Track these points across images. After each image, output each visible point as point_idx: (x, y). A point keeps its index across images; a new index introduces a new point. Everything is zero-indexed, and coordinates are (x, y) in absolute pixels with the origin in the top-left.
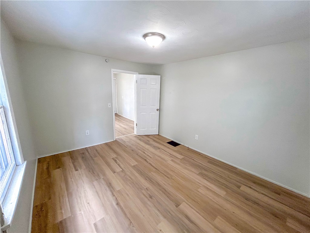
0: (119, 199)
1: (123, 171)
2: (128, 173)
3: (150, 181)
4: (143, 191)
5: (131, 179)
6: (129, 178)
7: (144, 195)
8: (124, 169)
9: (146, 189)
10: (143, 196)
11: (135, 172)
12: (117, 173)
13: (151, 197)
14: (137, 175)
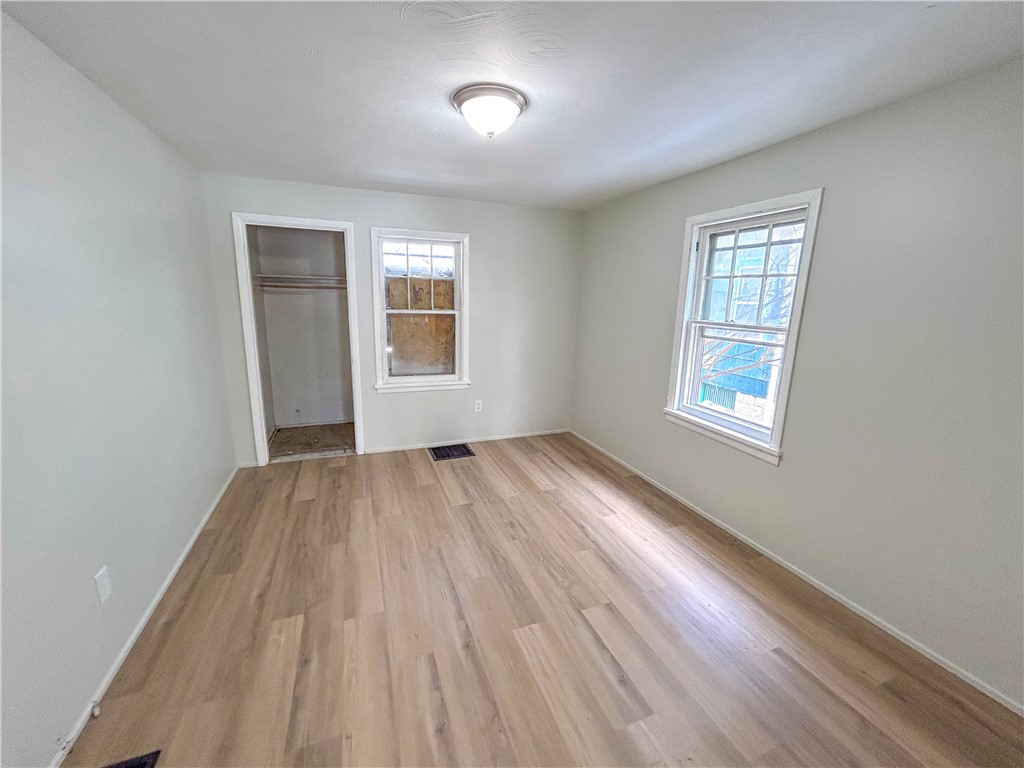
0: (583, 535)
1: (579, 608)
2: (559, 592)
3: (496, 552)
4: (524, 535)
5: (549, 572)
6: (555, 573)
7: (525, 531)
8: (575, 616)
9: (514, 538)
10: (528, 529)
11: (532, 590)
12: (599, 603)
13: (512, 524)
14: (529, 581)
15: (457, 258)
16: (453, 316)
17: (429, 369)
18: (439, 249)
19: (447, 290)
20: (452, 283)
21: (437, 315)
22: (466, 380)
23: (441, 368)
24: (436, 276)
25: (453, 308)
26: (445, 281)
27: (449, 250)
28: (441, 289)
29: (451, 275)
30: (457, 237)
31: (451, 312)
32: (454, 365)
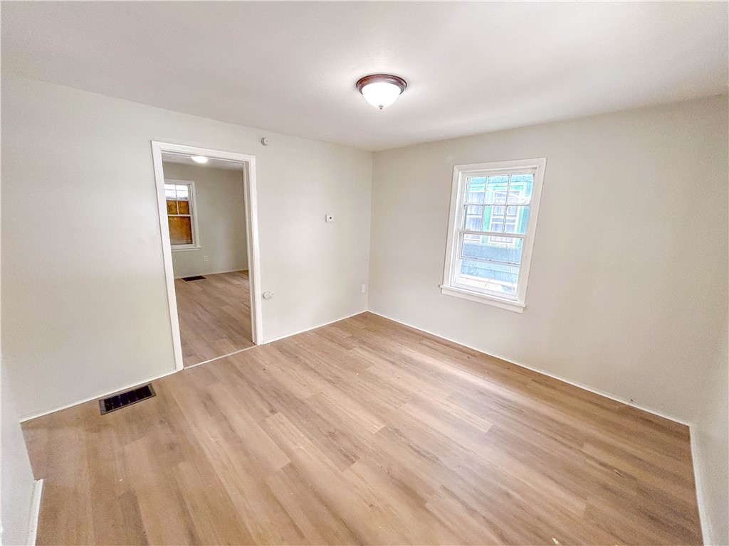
15: (189, 191)
16: (189, 218)
17: (178, 242)
18: (179, 187)
19: (185, 205)
20: (187, 202)
21: (181, 217)
22: (199, 246)
23: (185, 241)
24: (179, 199)
25: (189, 214)
26: (184, 202)
27: (185, 188)
28: (183, 205)
29: (186, 198)
30: (189, 182)
31: (188, 216)
32: (191, 239)
